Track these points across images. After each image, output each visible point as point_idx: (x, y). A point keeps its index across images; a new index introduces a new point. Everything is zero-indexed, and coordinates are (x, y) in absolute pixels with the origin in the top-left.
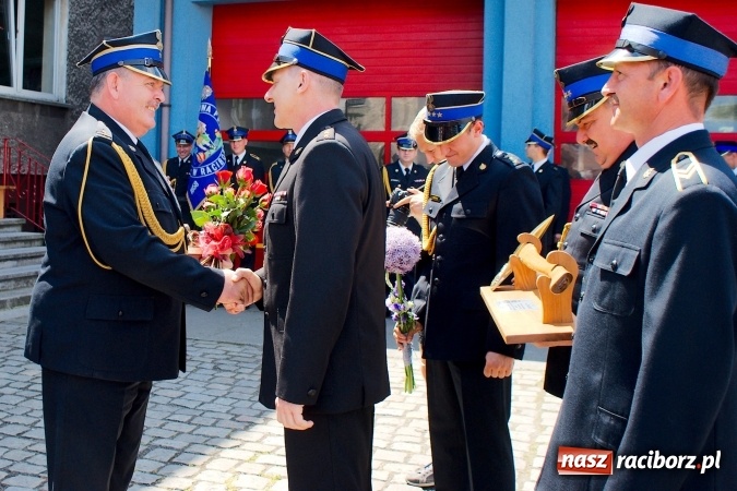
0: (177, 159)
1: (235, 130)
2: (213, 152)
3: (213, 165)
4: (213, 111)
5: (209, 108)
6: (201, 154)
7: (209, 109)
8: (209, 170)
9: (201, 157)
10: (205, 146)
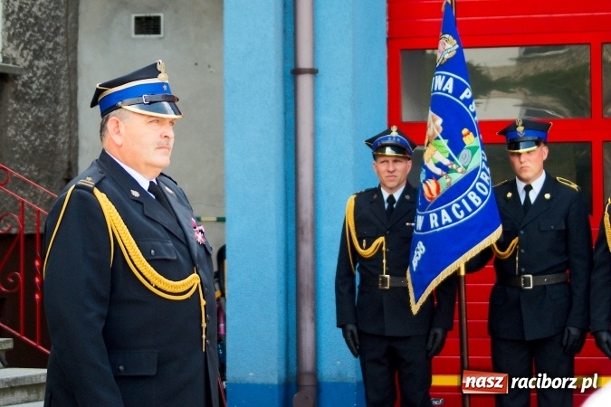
0: (377, 191)
1: (520, 129)
2: (456, 177)
3: (455, 206)
4: (459, 88)
5: (450, 81)
6: (432, 183)
7: (450, 86)
8: (446, 217)
9: (430, 189)
10: (439, 165)
